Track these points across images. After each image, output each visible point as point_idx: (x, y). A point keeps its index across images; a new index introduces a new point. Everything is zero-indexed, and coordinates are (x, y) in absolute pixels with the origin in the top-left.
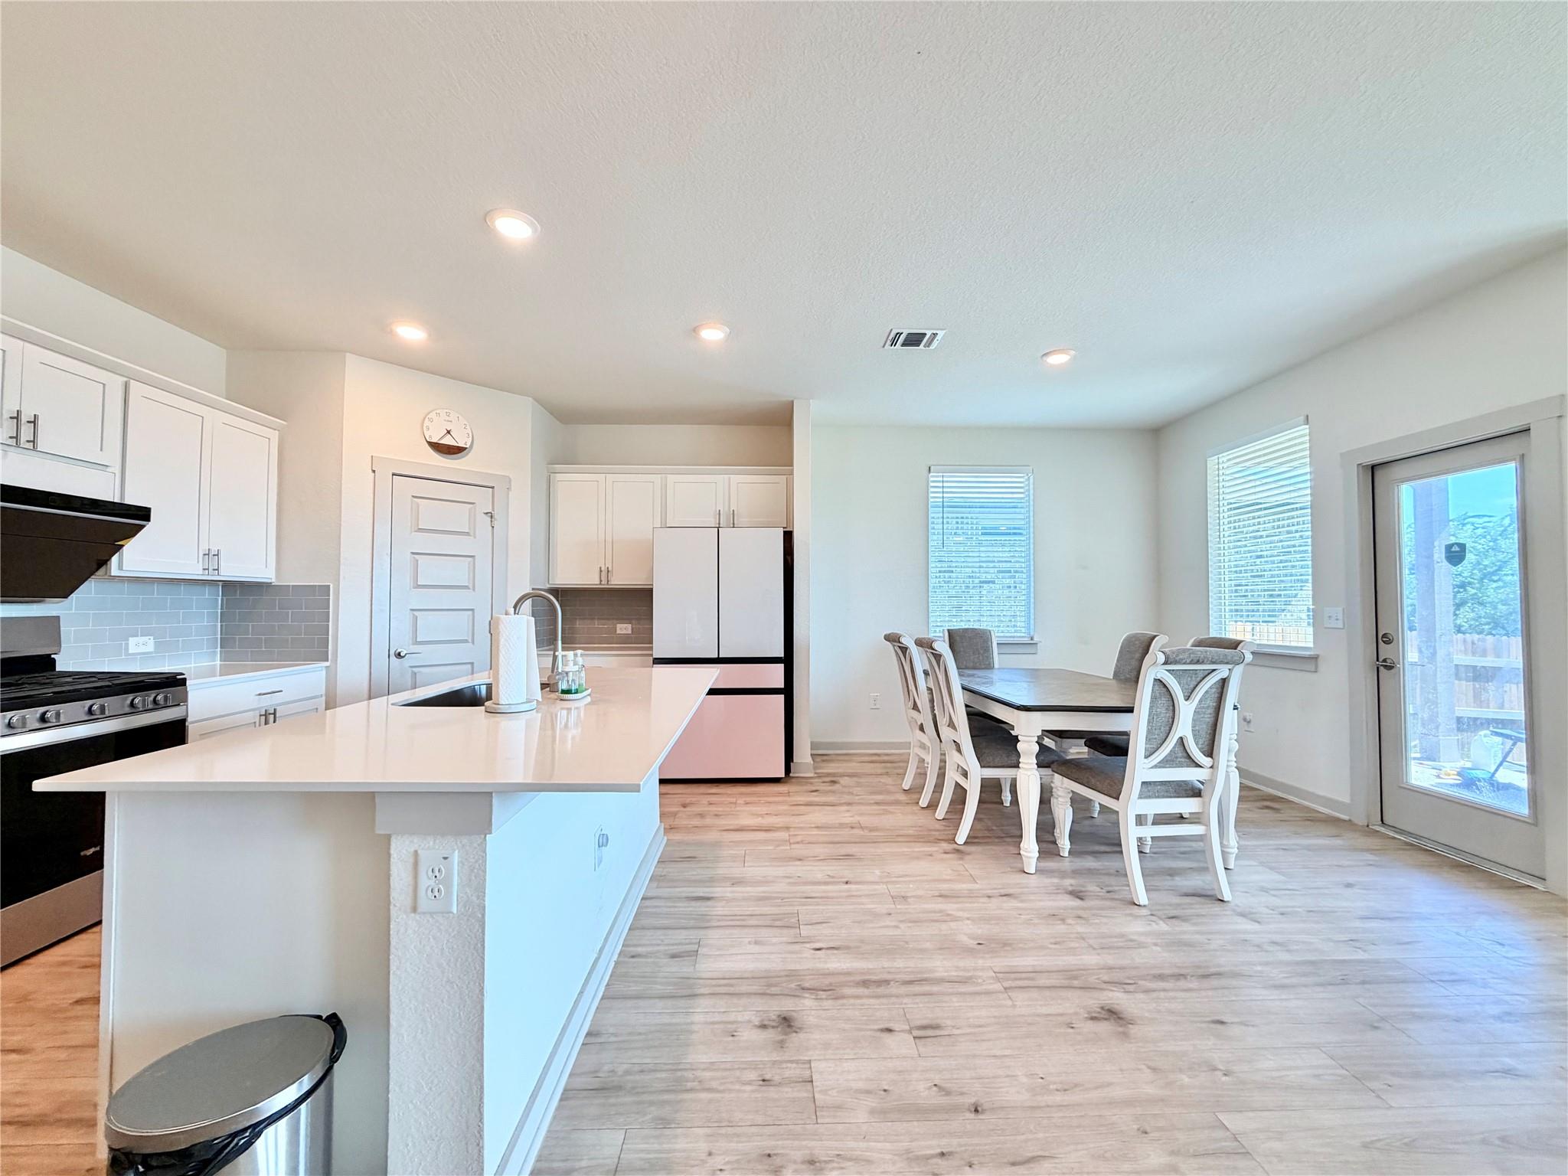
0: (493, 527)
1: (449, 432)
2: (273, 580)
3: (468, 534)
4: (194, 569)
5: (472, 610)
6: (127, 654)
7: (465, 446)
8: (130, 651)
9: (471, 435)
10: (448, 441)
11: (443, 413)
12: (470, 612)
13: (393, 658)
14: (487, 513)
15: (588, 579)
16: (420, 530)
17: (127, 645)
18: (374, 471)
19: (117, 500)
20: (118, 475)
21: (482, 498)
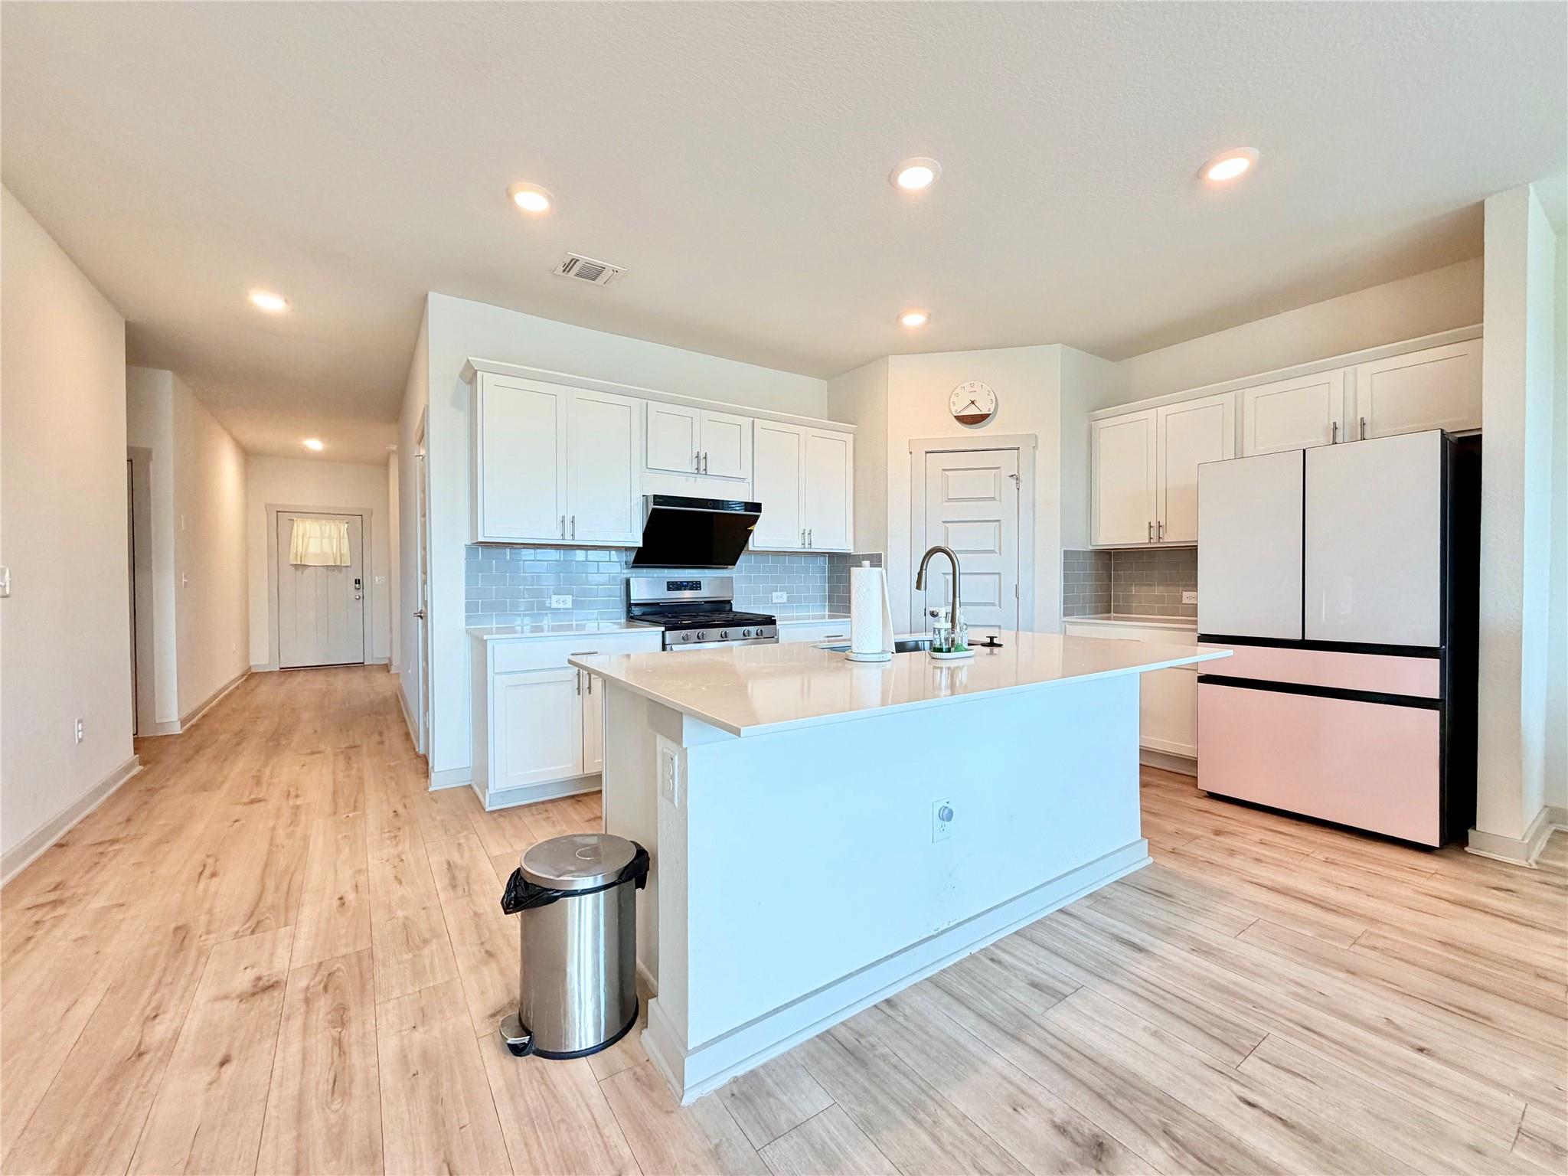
0: (1018, 489)
1: (973, 402)
2: (852, 551)
3: (993, 499)
4: (796, 545)
5: (999, 574)
6: (772, 603)
7: (989, 413)
8: (774, 601)
9: (994, 401)
10: (972, 411)
11: (967, 385)
12: (998, 576)
13: (928, 616)
14: (1012, 476)
15: (1135, 536)
16: (950, 500)
17: (772, 597)
18: (911, 453)
19: (751, 501)
20: (751, 484)
21: (1007, 462)
